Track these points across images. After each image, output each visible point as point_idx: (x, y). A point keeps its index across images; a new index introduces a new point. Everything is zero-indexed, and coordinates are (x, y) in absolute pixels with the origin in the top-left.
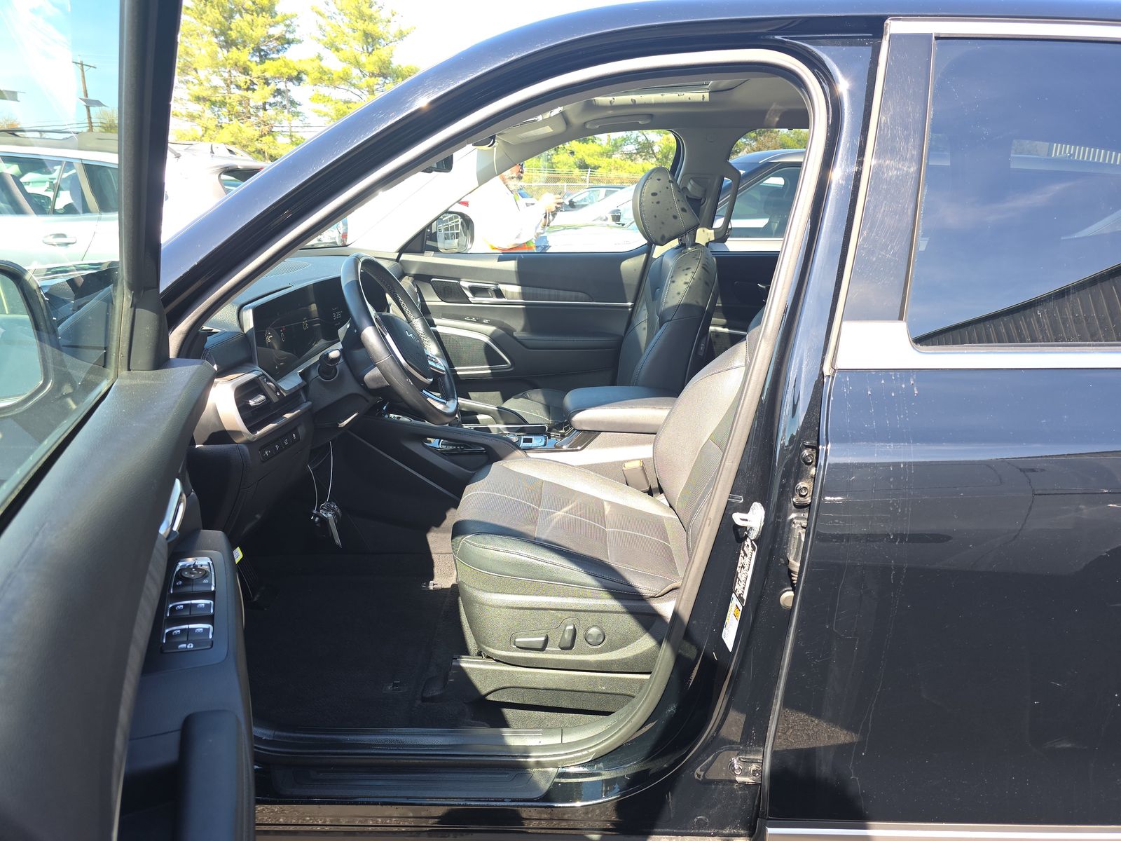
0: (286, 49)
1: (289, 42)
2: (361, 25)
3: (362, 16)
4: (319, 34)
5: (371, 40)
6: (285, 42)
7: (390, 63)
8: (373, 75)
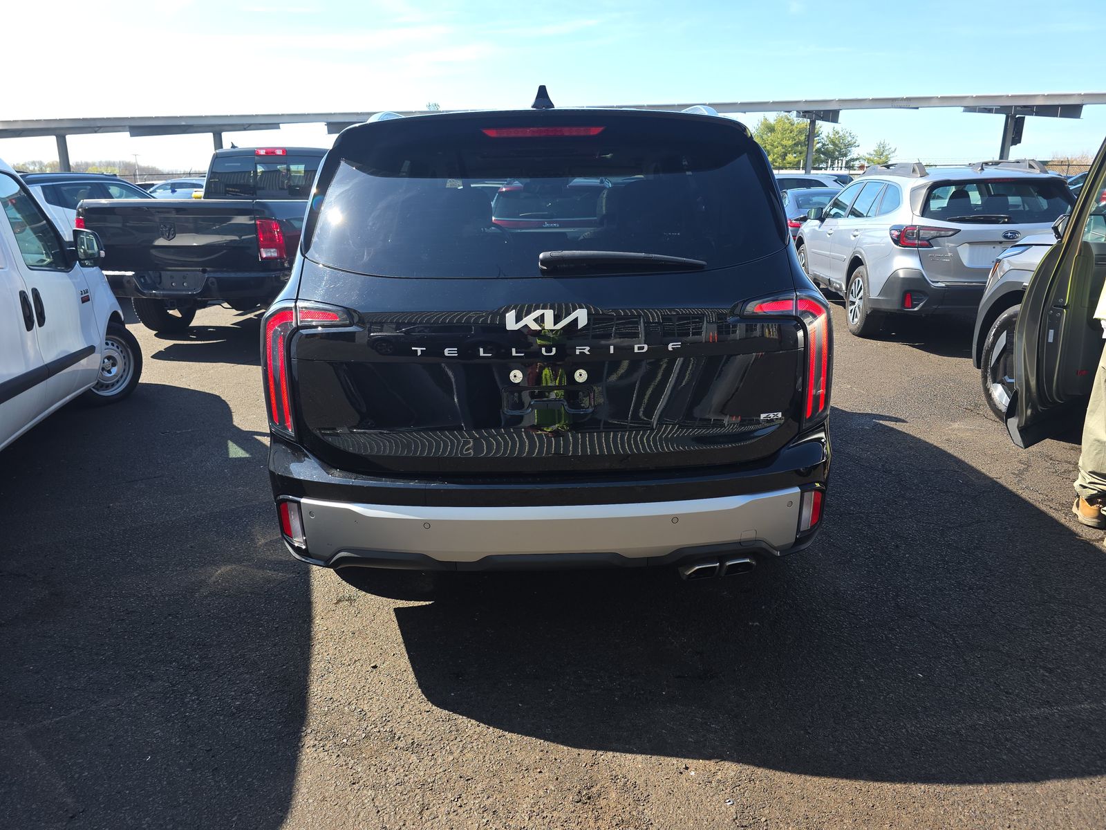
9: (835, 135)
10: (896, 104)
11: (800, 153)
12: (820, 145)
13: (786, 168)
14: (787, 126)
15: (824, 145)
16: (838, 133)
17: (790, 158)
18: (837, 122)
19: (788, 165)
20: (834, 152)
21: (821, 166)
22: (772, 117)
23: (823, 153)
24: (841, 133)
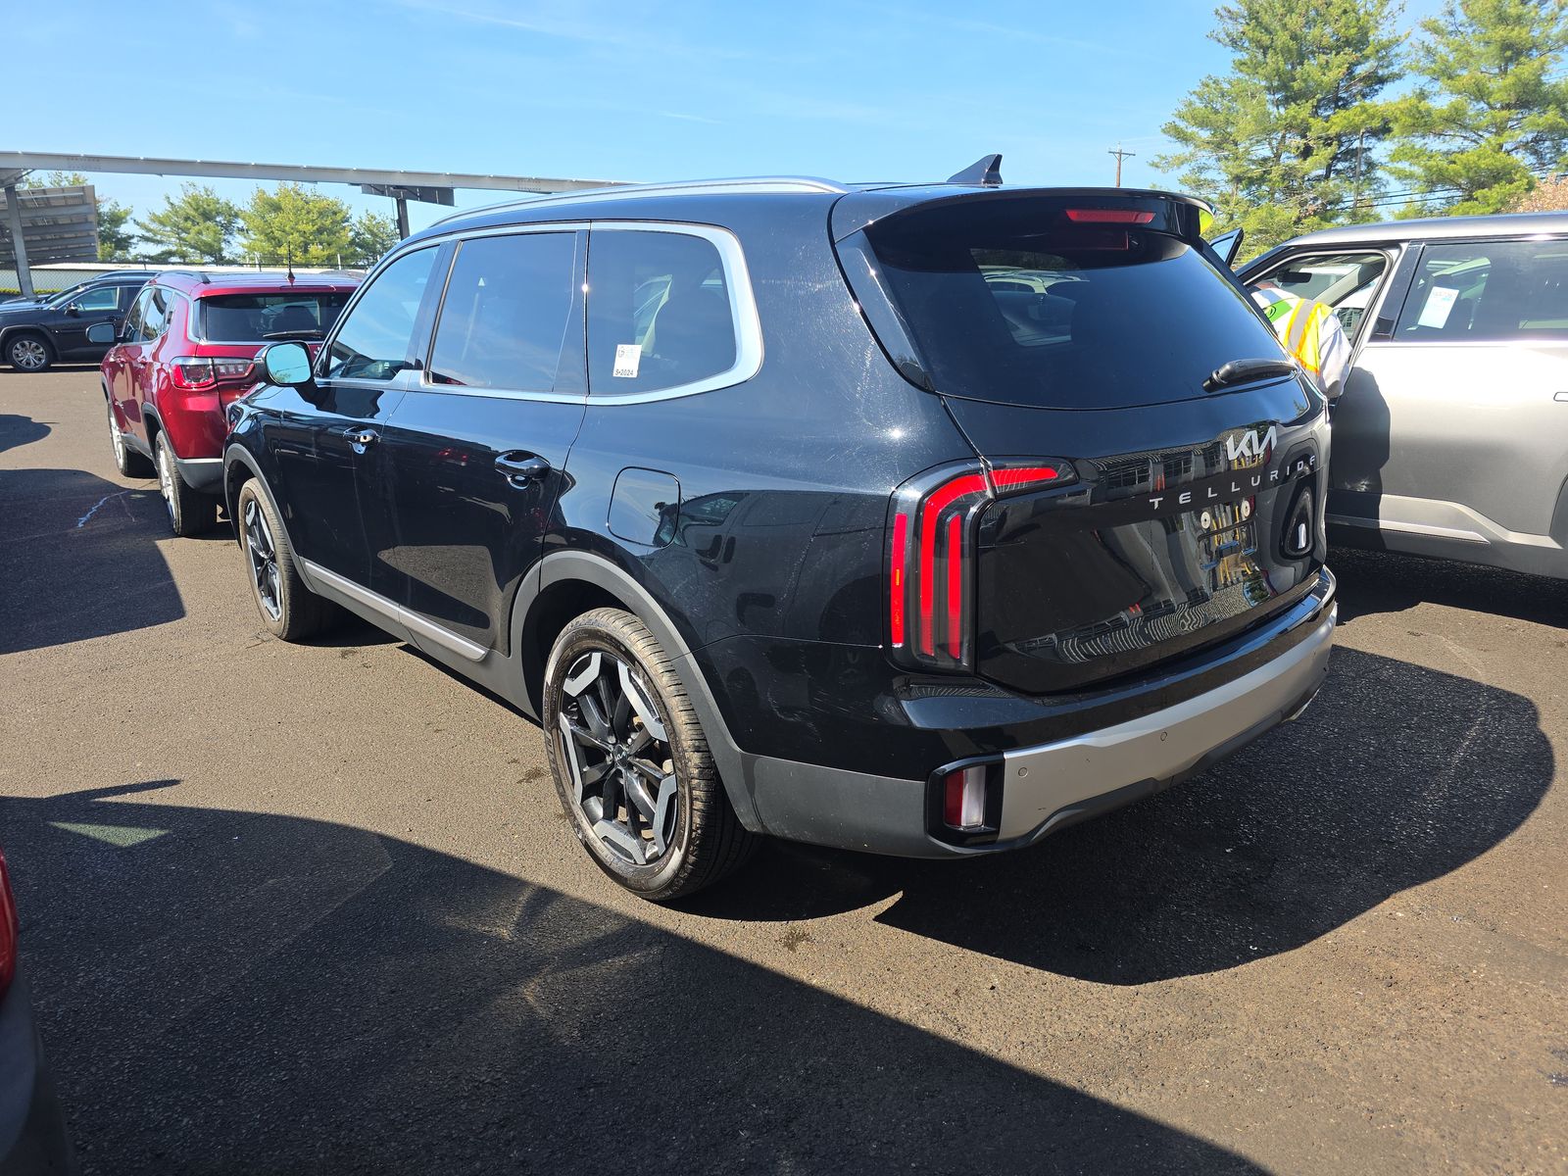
0: (1376, 91)
1: (1382, 81)
2: (1501, 32)
3: (1503, 19)
4: (1425, 63)
5: (1512, 52)
6: (1376, 81)
7: (1540, 83)
8: (1507, 107)
9: (369, 220)
10: (524, 186)
11: (329, 245)
12: (351, 234)
13: (313, 266)
14: (300, 203)
15: (358, 234)
16: (374, 218)
17: (315, 250)
18: (453, 205)
19: (315, 261)
20: (374, 245)
21: (360, 264)
22: (272, 188)
23: (358, 245)
24: (379, 219)
